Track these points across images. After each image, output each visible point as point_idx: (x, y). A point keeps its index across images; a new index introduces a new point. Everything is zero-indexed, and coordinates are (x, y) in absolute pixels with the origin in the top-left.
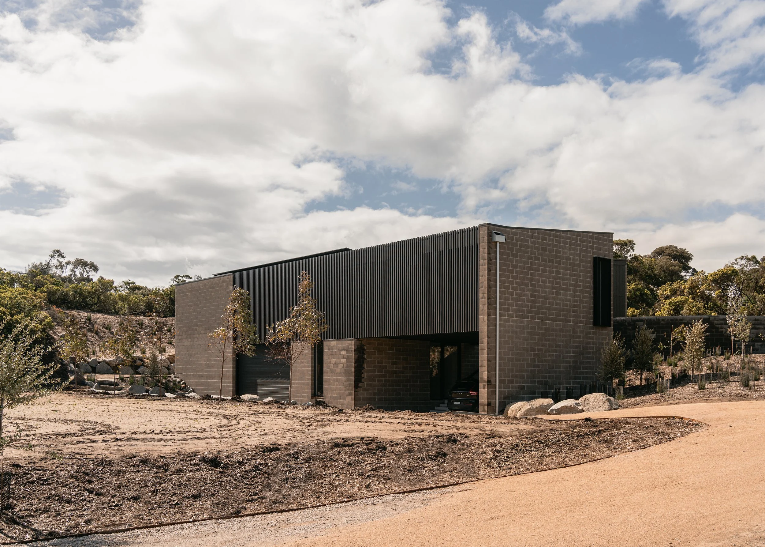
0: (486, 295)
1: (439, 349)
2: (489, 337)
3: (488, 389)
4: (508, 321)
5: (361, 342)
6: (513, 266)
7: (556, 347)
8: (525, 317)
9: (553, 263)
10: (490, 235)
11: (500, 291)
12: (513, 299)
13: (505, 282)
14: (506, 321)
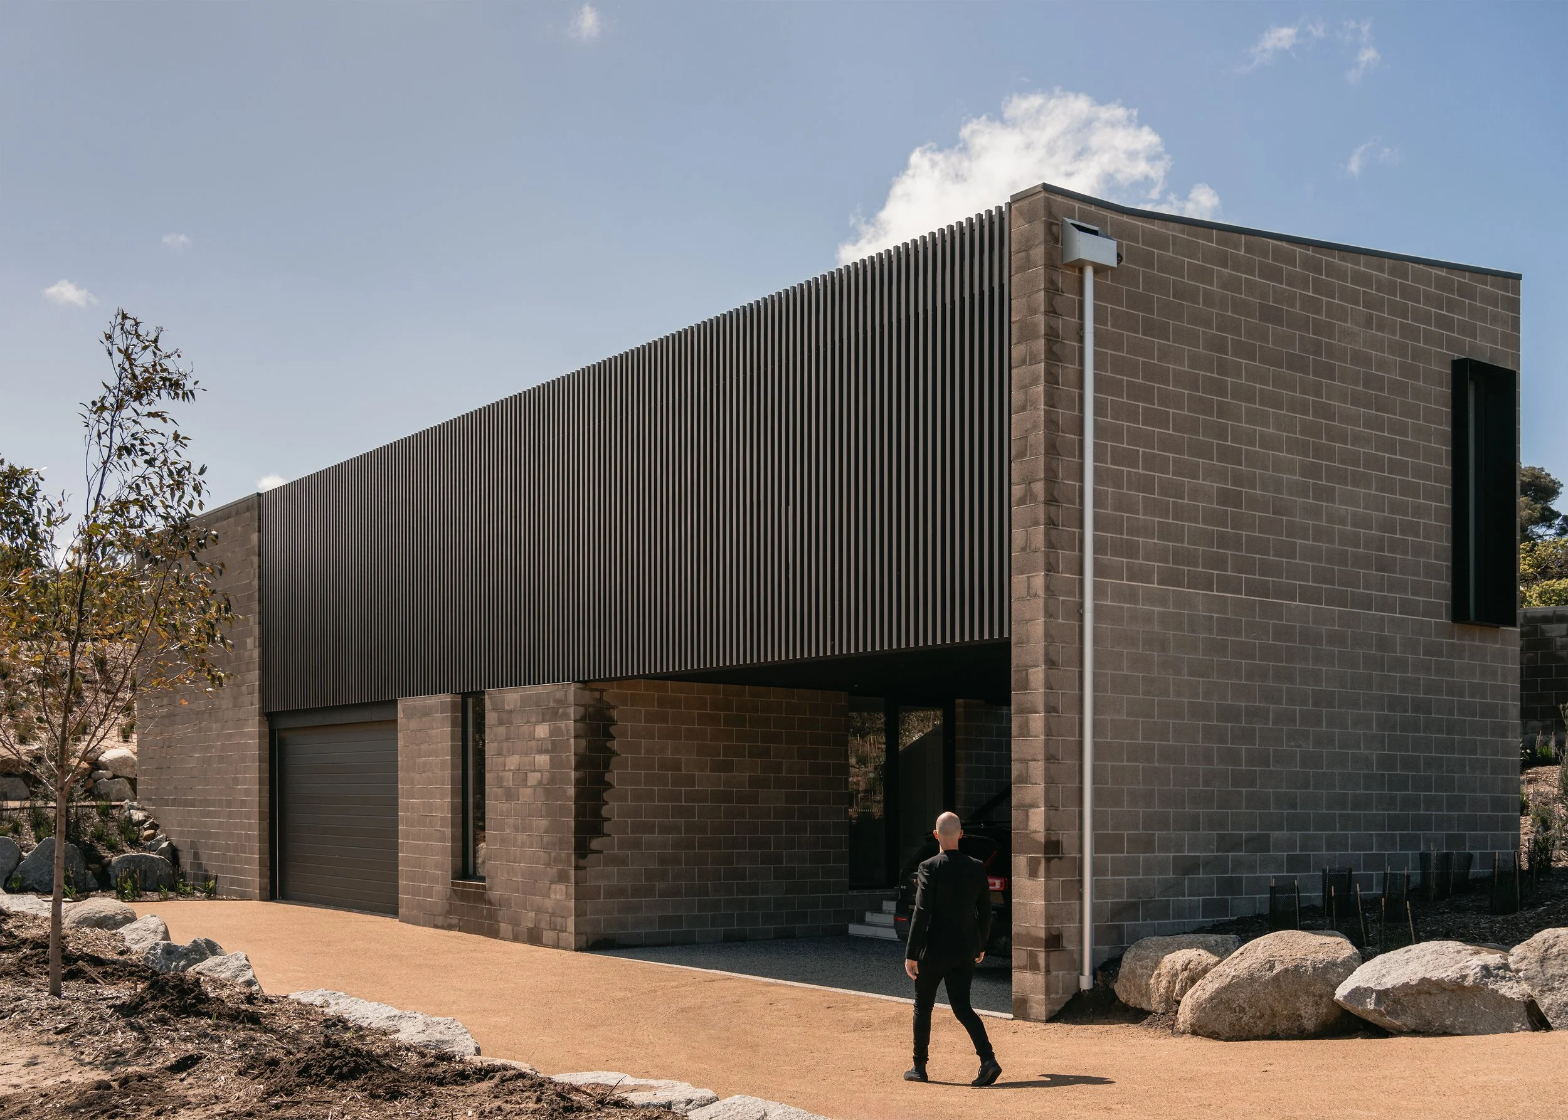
0: (1039, 487)
1: (880, 719)
2: (1050, 663)
3: (1048, 876)
4: (1131, 596)
5: (597, 695)
6: (1151, 373)
7: (1315, 705)
8: (1195, 582)
9: (1304, 369)
10: (1055, 238)
11: (1097, 471)
12: (1151, 507)
13: (1117, 435)
14: (1120, 594)
